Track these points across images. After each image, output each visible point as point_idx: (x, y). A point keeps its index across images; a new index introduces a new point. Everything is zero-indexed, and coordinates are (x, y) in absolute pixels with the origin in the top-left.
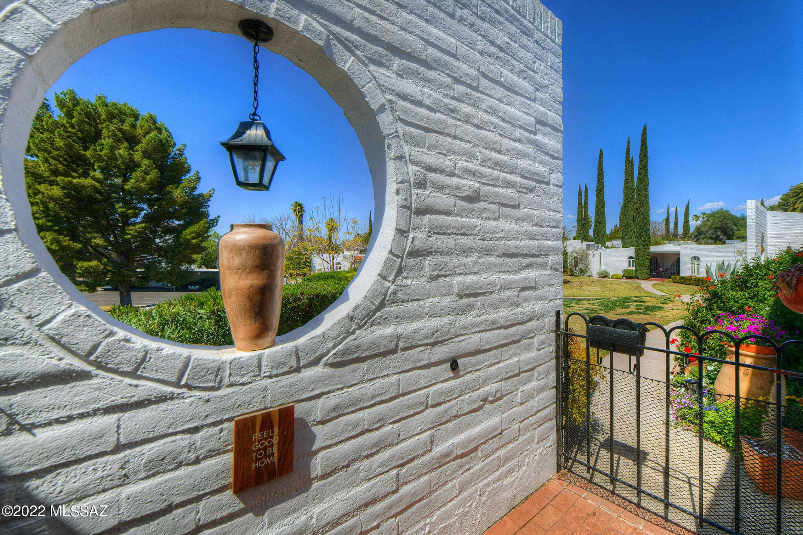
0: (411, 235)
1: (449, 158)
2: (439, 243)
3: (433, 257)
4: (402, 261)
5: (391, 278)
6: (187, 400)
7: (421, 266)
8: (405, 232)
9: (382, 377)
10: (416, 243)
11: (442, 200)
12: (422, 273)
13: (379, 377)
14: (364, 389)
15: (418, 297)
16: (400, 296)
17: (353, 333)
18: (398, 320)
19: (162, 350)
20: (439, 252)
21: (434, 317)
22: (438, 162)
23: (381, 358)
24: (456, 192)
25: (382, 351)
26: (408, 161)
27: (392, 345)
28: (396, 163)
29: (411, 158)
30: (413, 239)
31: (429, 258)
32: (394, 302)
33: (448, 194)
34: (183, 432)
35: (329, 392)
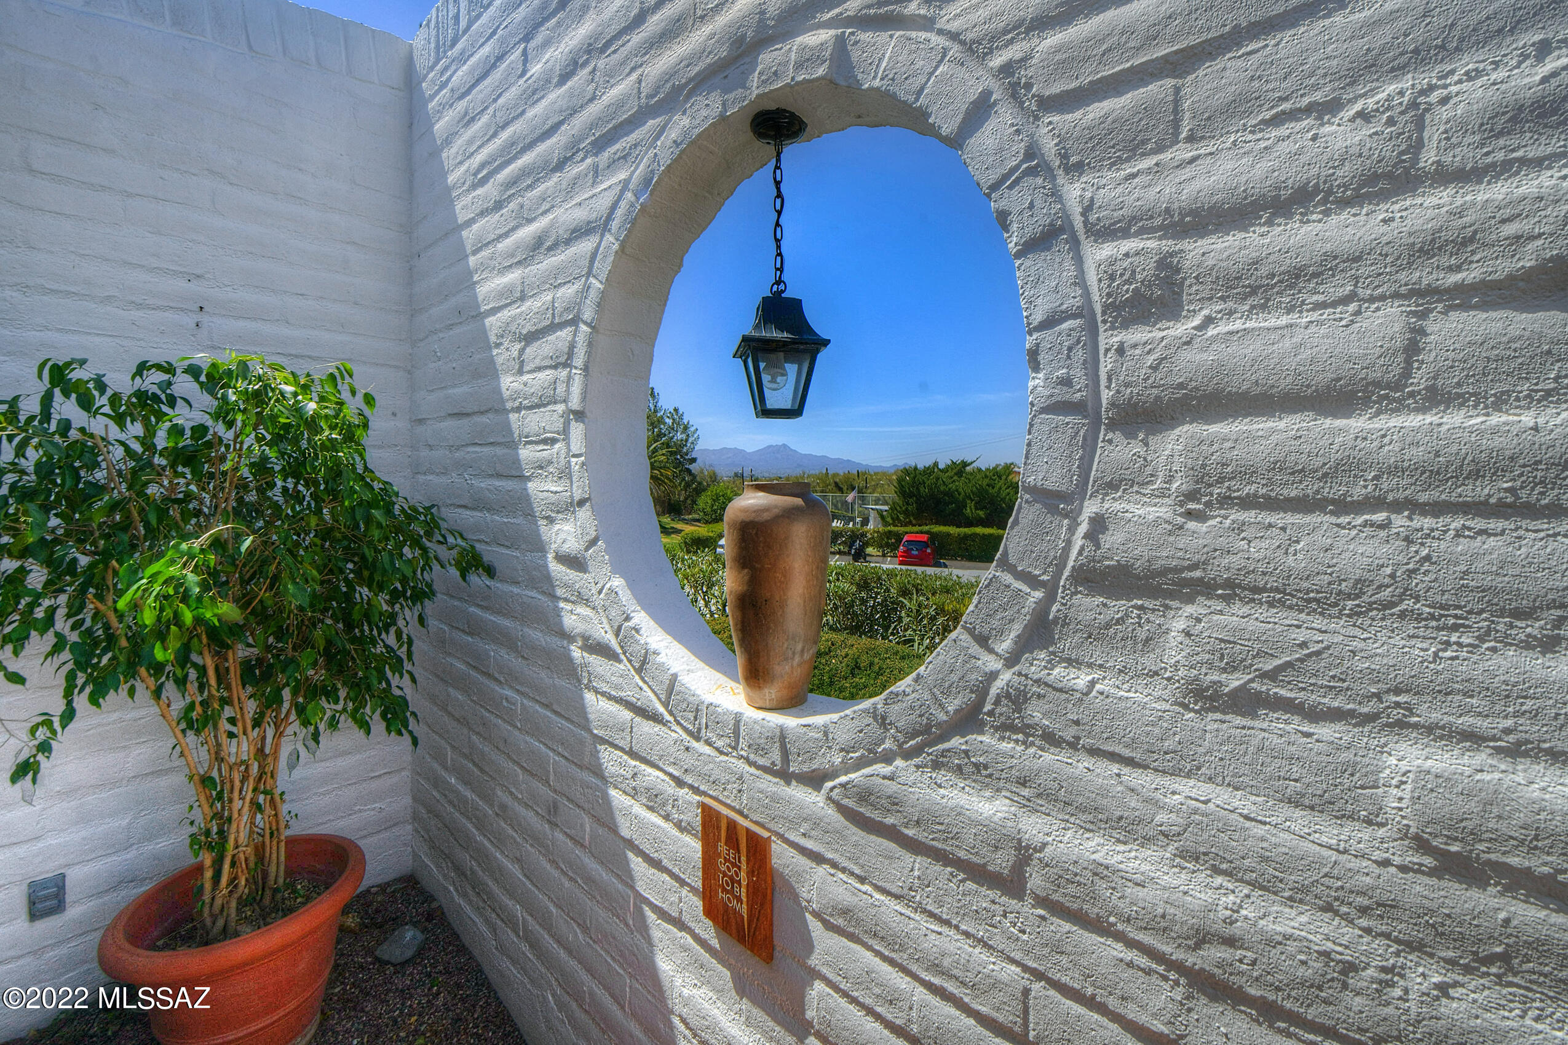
0: (1091, 508)
1: (1358, 107)
2: (1259, 550)
3: (1218, 605)
4: (1051, 598)
5: (1005, 646)
6: (673, 734)
7: (1142, 634)
8: (1060, 496)
9: (967, 934)
10: (1111, 539)
11: (1287, 343)
12: (1149, 661)
13: (957, 927)
14: (912, 924)
15: (1127, 753)
16: (1036, 713)
17: (888, 759)
18: (1026, 792)
19: (658, 654)
20: (1256, 590)
21: (1216, 871)
22: (1264, 166)
23: (961, 876)
24: (1424, 275)
25: (962, 854)
26: (1082, 236)
27: (1002, 861)
28: (1028, 263)
29: (1093, 218)
30: (1099, 524)
31: (1189, 609)
32: (1013, 729)
33: (1345, 300)
34: (670, 775)
35: (834, 865)
